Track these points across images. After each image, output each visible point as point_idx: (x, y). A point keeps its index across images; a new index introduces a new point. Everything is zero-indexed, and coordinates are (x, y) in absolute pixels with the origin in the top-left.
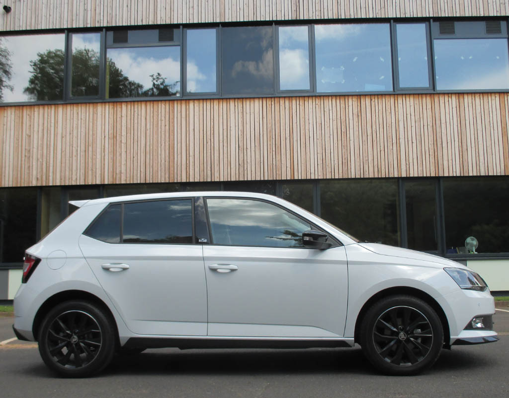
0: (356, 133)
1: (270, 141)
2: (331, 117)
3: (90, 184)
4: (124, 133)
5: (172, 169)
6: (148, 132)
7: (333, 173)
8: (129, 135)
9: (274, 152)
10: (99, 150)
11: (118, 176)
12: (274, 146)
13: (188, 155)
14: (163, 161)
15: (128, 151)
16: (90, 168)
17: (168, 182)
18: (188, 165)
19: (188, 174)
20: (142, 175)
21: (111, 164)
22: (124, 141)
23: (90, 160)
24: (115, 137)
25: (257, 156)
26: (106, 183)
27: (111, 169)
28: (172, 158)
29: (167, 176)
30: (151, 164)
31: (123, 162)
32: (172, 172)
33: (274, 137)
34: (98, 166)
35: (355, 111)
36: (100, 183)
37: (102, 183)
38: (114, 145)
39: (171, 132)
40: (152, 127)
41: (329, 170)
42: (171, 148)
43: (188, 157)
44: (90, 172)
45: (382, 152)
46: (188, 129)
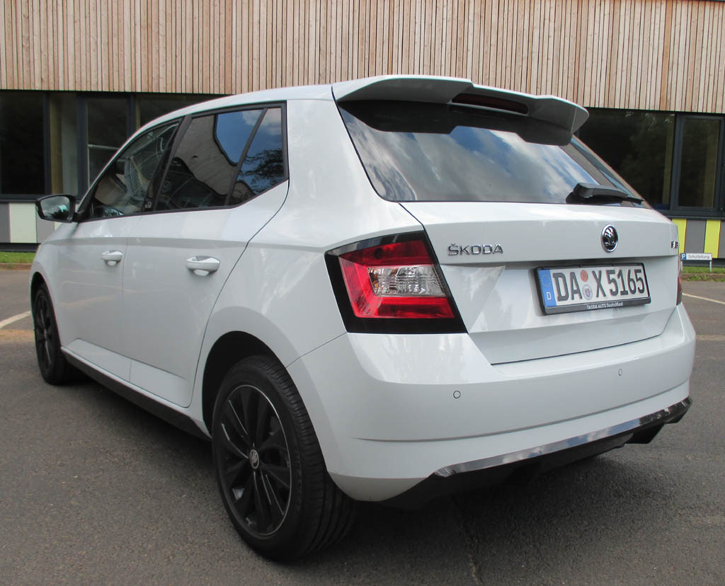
0: (476, 41)
1: (362, 44)
2: (445, 17)
3: (116, 90)
4: (162, 21)
5: (228, 76)
6: (196, 21)
8: (169, 23)
9: (367, 61)
10: (127, 43)
11: (155, 82)
12: (367, 51)
13: (251, 58)
14: (217, 65)
15: (168, 48)
16: (115, 69)
18: (250, 72)
19: (250, 84)
20: (188, 82)
21: (145, 65)
22: (162, 32)
23: (115, 57)
24: (149, 26)
25: (345, 65)
26: (139, 90)
27: (145, 71)
28: (228, 59)
29: (222, 85)
30: (201, 68)
31: (162, 62)
32: (228, 80)
33: (367, 39)
34: (127, 66)
35: (478, 10)
36: (130, 91)
37: (134, 91)
38: (148, 37)
39: (228, 22)
40: (201, 14)
42: (228, 46)
43: (251, 61)
44: (116, 74)
45: (509, 69)
46: (251, 20)
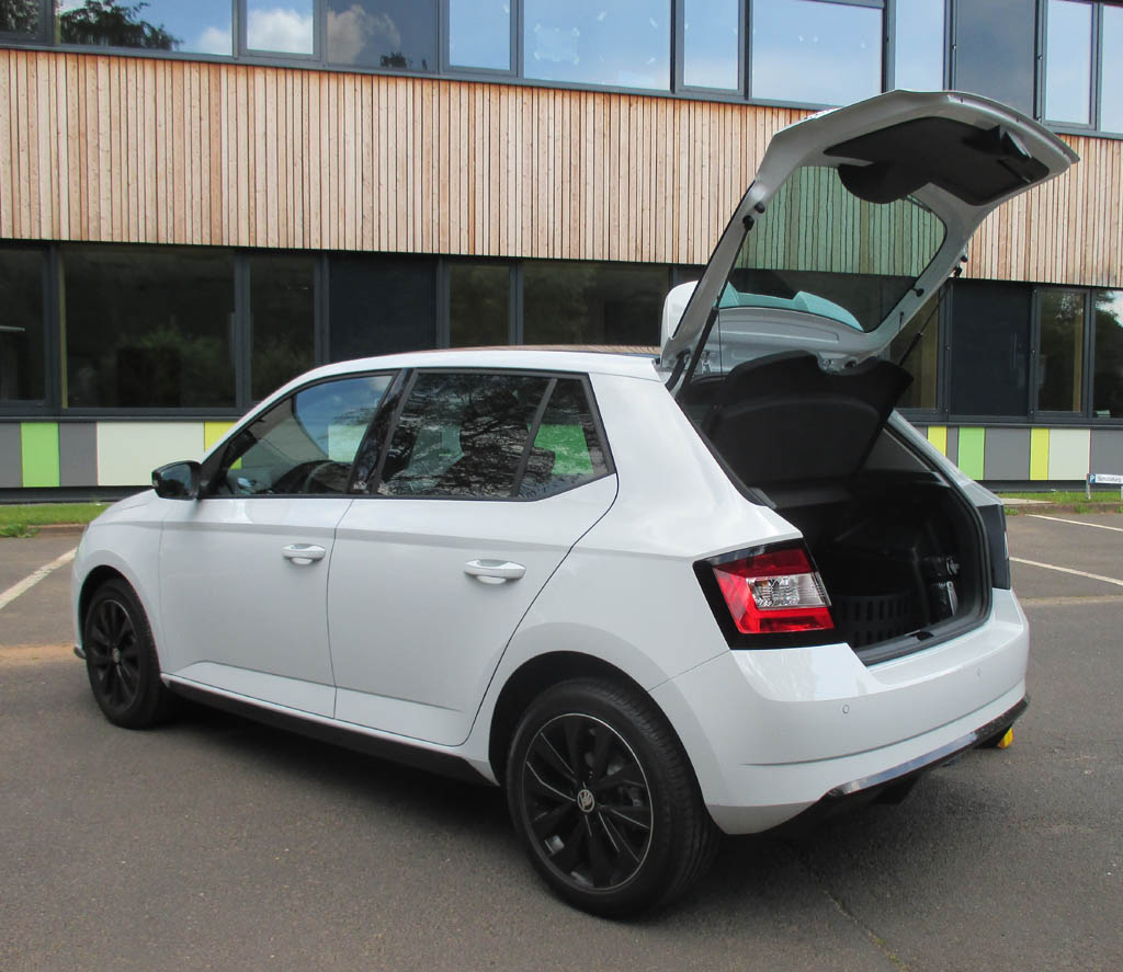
0: (599, 170)
1: (428, 170)
2: (551, 134)
3: (26, 237)
4: (104, 128)
5: (216, 216)
6: (161, 130)
7: (551, 248)
8: (115, 133)
9: (435, 197)
10: (44, 163)
11: (93, 225)
12: (435, 183)
13: (252, 190)
14: (197, 198)
15: (116, 170)
16: (25, 203)
17: (208, 244)
18: (252, 211)
19: (253, 229)
20: (149, 226)
21: (75, 197)
22: (104, 144)
23: (24, 184)
24: (82, 135)
25: (402, 203)
26: (65, 237)
27: (75, 207)
28: (216, 192)
29: (206, 230)
30: (170, 204)
31: (105, 194)
32: (216, 222)
33: (436, 164)
34: (45, 199)
35: (599, 125)
36: (50, 238)
37: (56, 238)
38: (82, 154)
39: (214, 135)
40: (169, 119)
41: (543, 240)
42: (215, 170)
43: (252, 194)
44: (25, 211)
45: (647, 212)
46: (251, 132)
